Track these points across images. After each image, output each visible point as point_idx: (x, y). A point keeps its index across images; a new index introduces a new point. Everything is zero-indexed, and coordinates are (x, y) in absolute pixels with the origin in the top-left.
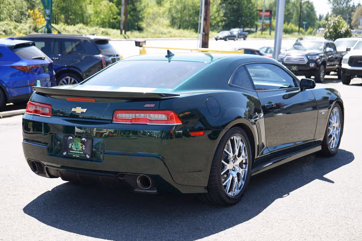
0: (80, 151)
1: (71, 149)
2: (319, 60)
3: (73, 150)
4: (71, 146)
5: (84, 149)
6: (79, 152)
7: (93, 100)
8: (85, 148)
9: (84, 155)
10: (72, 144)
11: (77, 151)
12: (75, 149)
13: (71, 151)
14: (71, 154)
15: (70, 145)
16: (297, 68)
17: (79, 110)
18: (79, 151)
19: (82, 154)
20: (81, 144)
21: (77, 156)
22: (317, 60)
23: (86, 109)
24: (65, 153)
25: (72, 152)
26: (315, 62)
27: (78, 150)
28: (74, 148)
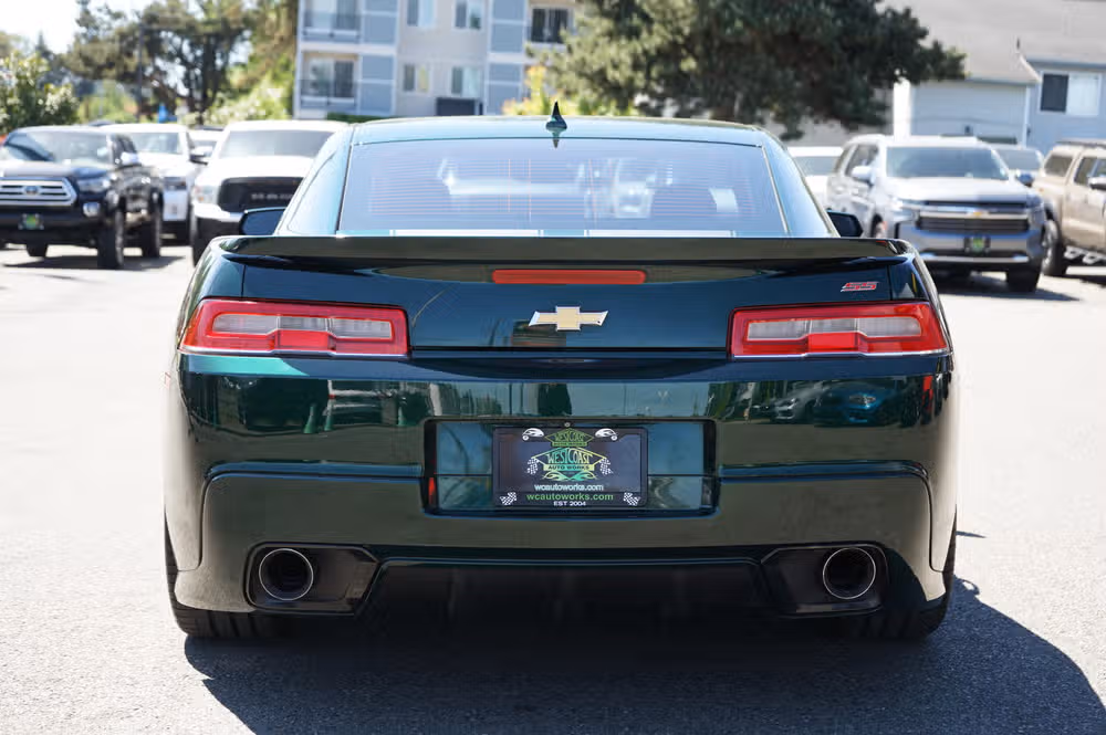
0: (586, 483)
1: (540, 477)
2: (110, 194)
3: (552, 482)
4: (541, 466)
5: (606, 471)
6: (582, 488)
7: (636, 277)
8: (609, 467)
9: (610, 497)
10: (545, 460)
11: (574, 483)
12: (562, 477)
13: (538, 488)
14: (543, 497)
15: (534, 461)
16: (40, 220)
17: (568, 318)
18: (580, 483)
19: (599, 493)
20: (590, 454)
21: (572, 504)
22: (105, 192)
23: (604, 314)
24: (509, 499)
25: (548, 488)
26: (99, 198)
27: (577, 477)
28: (553, 471)
